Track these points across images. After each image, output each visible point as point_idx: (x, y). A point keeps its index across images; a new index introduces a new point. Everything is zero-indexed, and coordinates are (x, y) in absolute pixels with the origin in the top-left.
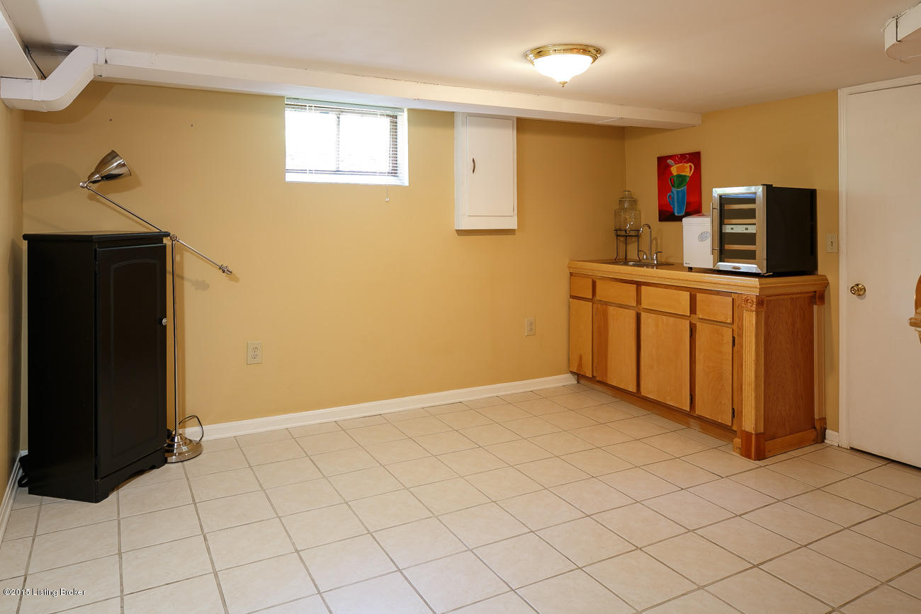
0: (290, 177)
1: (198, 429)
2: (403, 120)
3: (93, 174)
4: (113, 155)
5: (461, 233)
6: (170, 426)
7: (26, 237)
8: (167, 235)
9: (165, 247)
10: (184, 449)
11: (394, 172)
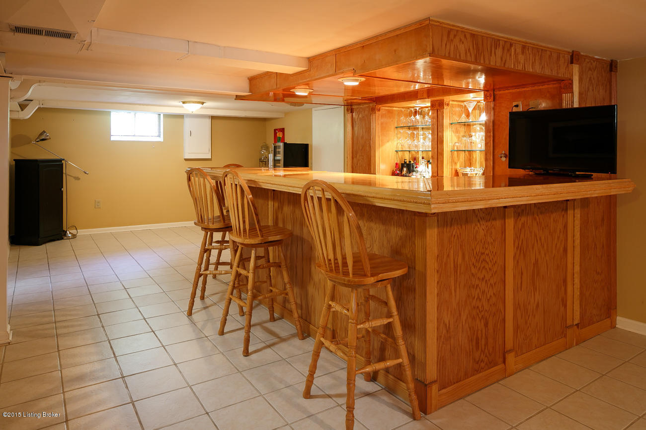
0: (113, 138)
1: (76, 231)
2: (162, 115)
3: (37, 139)
4: (44, 132)
5: (186, 160)
6: (65, 229)
7: (14, 160)
8: (64, 160)
9: (63, 164)
10: (70, 235)
11: (159, 136)
